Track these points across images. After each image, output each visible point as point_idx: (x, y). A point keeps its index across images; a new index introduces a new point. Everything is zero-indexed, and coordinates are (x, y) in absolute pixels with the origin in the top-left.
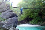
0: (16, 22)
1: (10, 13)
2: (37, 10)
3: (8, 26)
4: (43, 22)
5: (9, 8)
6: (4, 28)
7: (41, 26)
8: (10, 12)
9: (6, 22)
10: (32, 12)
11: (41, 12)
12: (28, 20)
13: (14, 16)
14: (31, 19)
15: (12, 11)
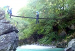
0: (15, 41)
1: (6, 26)
2: (51, 21)
4: (61, 41)
5: (3, 16)
7: (57, 47)
8: (5, 24)
10: (43, 24)
11: (57, 25)
12: (35, 38)
13: (12, 31)
14: (41, 36)
15: (8, 22)
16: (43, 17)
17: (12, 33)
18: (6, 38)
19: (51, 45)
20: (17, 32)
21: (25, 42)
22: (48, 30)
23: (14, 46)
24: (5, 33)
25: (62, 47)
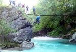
1: (23, 22)
2: (58, 17)
3: (20, 39)
6: (15, 41)
7: (64, 38)
9: (18, 33)
10: (52, 20)
11: (64, 20)
13: (28, 26)
14: (50, 30)
15: (25, 19)
18: (24, 31)
19: (58, 37)
20: (31, 26)
22: (56, 25)
23: (30, 37)
24: (23, 27)
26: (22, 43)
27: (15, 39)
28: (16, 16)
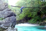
0: (14, 21)
2: (36, 9)
5: (7, 6)
6: (2, 27)
8: (8, 11)
9: (4, 21)
10: (31, 11)
12: (27, 19)
13: (12, 15)
15: (10, 10)
16: (31, 7)
17: (12, 17)
18: (9, 19)
19: (36, 24)
20: (15, 16)
21: (20, 22)
22: (34, 15)
23: (14, 24)
24: (8, 17)
25: (43, 25)
26: (7, 29)
27: (2, 26)
28: (2, 8)
